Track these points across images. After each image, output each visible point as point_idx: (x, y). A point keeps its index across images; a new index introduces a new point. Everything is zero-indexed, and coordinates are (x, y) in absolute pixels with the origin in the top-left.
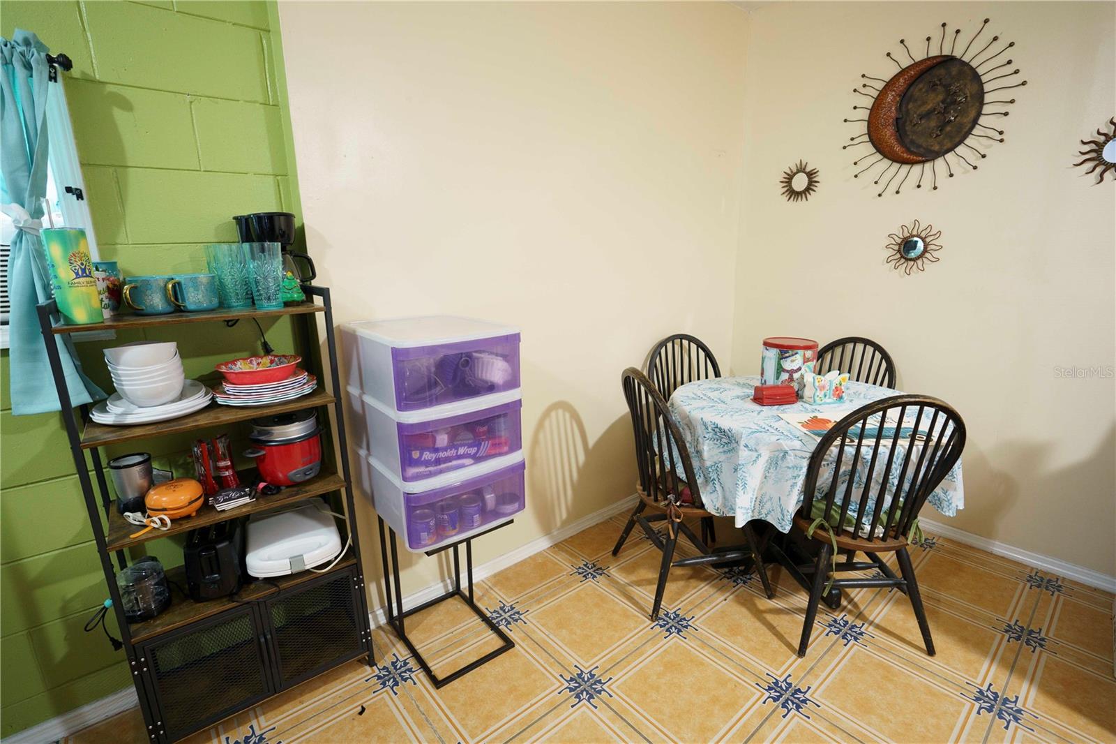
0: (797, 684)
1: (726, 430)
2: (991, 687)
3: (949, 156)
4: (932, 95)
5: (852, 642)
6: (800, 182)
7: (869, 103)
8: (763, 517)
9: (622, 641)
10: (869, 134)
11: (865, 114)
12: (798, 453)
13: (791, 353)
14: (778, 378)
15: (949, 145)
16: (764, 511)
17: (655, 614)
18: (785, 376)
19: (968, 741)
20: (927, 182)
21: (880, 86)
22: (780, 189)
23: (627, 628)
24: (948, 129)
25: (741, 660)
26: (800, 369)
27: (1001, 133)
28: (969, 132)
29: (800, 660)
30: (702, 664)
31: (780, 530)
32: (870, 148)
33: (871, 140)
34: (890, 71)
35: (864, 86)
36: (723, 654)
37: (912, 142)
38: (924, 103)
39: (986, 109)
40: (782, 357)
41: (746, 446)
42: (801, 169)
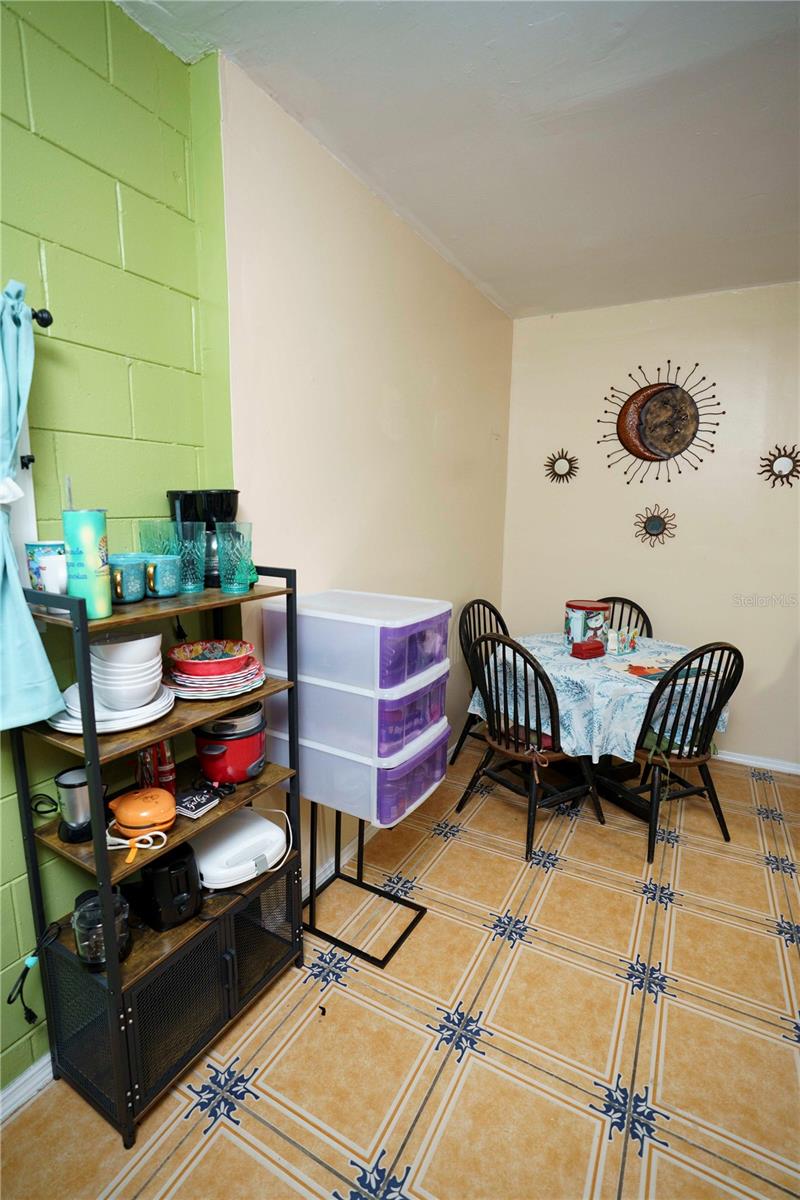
0: (661, 884)
2: (771, 854)
3: (678, 457)
4: (664, 412)
6: (562, 467)
7: (618, 410)
8: (608, 752)
9: (514, 883)
10: (618, 433)
11: (615, 419)
12: (641, 695)
13: (595, 613)
14: (584, 635)
15: (677, 450)
16: (610, 747)
17: (529, 854)
18: (590, 633)
20: (663, 476)
21: (626, 398)
22: (544, 471)
23: (510, 872)
24: (676, 437)
25: (612, 876)
26: (602, 626)
27: (712, 445)
28: (691, 442)
29: (651, 866)
30: (587, 886)
31: (627, 760)
32: (618, 445)
33: (620, 439)
34: (633, 389)
35: (613, 396)
36: (597, 875)
37: (651, 444)
38: (658, 416)
39: (701, 427)
40: (588, 617)
41: (599, 694)
42: (563, 456)
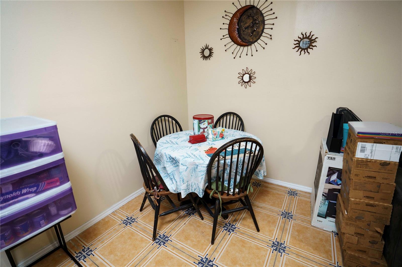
0: (210, 258)
1: (174, 158)
2: (277, 239)
3: (256, 43)
4: (248, 20)
5: (232, 232)
6: (207, 53)
7: (228, 22)
8: (193, 191)
9: (139, 254)
10: (229, 34)
11: (227, 27)
12: (202, 165)
13: (203, 121)
14: (199, 132)
15: (255, 40)
16: (193, 189)
17: (154, 238)
18: (202, 130)
19: (269, 266)
20: (249, 53)
21: (231, 15)
22: (200, 55)
23: (141, 247)
24: (254, 33)
25: (189, 251)
26: (207, 127)
27: (271, 36)
28: (261, 35)
29: (212, 246)
30: (172, 258)
32: (229, 40)
33: (230, 37)
34: (234, 10)
35: (226, 15)
36: (181, 251)
37: (243, 37)
38: (246, 23)
39: (266, 26)
40: (200, 123)
41: (182, 164)
42: (207, 48)
